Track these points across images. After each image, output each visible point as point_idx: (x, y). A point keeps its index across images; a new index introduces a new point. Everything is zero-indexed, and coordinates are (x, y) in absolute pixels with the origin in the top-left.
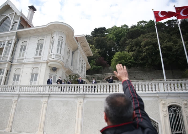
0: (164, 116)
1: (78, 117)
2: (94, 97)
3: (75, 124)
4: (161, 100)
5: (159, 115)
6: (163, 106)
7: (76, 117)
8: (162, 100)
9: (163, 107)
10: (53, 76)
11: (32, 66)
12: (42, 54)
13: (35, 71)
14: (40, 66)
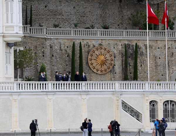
0: (147, 109)
4: (146, 96)
5: (143, 108)
6: (147, 101)
10: (8, 54)
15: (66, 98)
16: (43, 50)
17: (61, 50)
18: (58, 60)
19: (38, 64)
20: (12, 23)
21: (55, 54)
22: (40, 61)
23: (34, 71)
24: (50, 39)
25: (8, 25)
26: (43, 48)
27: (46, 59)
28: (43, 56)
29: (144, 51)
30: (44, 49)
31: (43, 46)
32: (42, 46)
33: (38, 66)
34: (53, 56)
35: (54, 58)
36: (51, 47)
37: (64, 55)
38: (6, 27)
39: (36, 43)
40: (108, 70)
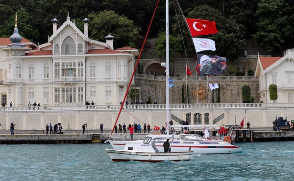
0: (184, 118)
6: (184, 114)
7: (148, 120)
10: (121, 91)
11: (104, 85)
12: (111, 75)
13: (108, 89)
14: (112, 85)
17: (178, 87)
29: (225, 87)
38: (118, 78)
40: (204, 98)
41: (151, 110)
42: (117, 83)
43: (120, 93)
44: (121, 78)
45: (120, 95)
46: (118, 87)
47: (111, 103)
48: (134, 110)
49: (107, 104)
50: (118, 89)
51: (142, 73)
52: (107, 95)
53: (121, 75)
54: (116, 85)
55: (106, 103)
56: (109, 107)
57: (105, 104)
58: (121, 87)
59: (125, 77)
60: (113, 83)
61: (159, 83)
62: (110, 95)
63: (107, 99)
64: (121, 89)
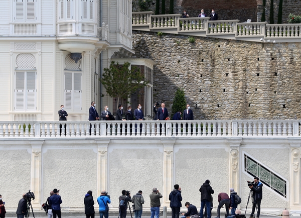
0: (295, 172)
1: (167, 177)
2: (191, 144)
3: (162, 187)
4: (293, 148)
5: (288, 170)
6: (295, 157)
7: (162, 176)
8: (295, 148)
9: (294, 159)
10: (73, 73)
11: (10, 48)
12: (37, 13)
13: (25, 64)
14: (37, 49)
15: (134, 150)
16: (257, 65)
17: (292, 63)
18: (285, 83)
19: (247, 90)
20: (70, 17)
21: (281, 71)
22: (252, 84)
23: (241, 101)
24: (272, 45)
25: (63, 21)
26: (258, 60)
27: (262, 80)
28: (258, 75)
30: (260, 63)
31: (259, 57)
32: (256, 57)
33: (247, 93)
34: (276, 74)
35: (277, 78)
36: (273, 59)
37: (297, 72)
38: (60, 25)
39: (246, 52)
41: (175, 142)
42: (58, 43)
43: (68, 79)
44: (70, 24)
45: (68, 86)
46: (62, 57)
47: (34, 115)
48: (110, 142)
49: (19, 120)
50: (62, 65)
51: (172, 12)
52: (19, 86)
53: (73, 13)
54: (52, 47)
55: (16, 115)
56: (27, 127)
57: (10, 119)
58: (75, 57)
59: (88, 20)
60: (42, 40)
61: (224, 45)
62: (31, 86)
63: (20, 101)
64: (74, 65)
